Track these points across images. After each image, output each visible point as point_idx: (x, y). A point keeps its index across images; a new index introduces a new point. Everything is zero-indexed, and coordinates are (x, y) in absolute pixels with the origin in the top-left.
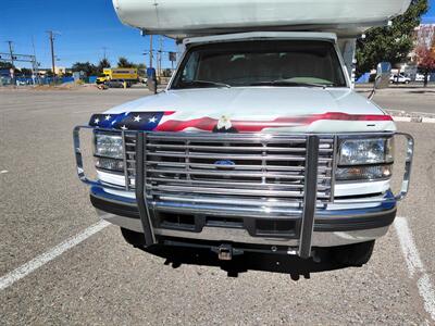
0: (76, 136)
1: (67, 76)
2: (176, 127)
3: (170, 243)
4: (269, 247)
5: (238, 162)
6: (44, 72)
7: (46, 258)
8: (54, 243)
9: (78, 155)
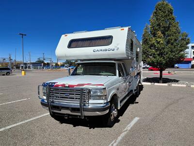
0: (39, 87)
1: (63, 66)
2: (57, 86)
3: (56, 114)
4: (77, 116)
5: (70, 94)
6: (54, 64)
7: (31, 119)
8: (35, 116)
9: (39, 92)
